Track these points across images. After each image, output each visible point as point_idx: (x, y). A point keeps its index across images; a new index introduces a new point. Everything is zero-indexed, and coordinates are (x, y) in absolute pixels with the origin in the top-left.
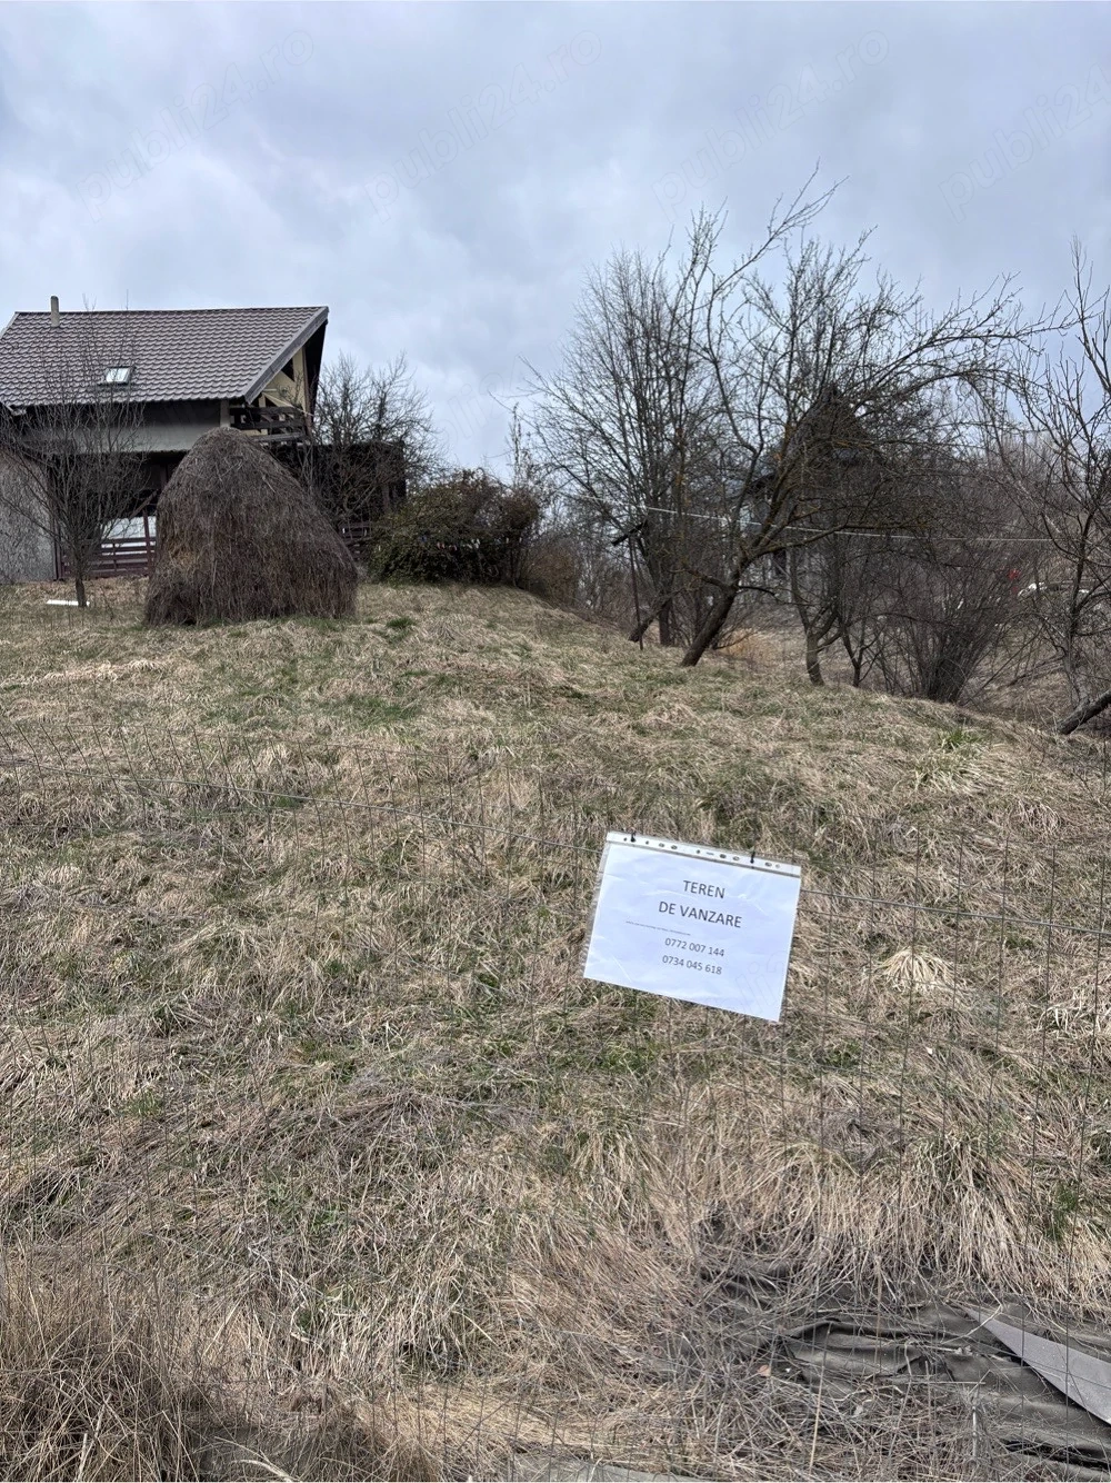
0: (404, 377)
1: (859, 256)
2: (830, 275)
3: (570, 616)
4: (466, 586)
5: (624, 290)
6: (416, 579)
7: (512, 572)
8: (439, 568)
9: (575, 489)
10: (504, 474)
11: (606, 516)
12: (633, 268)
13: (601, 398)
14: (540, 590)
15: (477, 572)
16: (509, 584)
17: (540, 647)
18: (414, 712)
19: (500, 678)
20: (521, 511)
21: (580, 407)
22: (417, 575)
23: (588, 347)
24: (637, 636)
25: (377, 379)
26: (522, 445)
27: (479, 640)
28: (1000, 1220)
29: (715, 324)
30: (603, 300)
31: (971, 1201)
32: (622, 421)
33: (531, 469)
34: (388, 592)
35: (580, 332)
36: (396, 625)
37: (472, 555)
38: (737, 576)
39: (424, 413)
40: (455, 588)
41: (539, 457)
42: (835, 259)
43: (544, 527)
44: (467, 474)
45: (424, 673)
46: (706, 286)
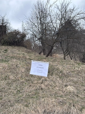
0: (6, 16)
1: (71, 2)
2: (67, 4)
3: (30, 51)
4: (15, 46)
5: (38, 5)
6: (8, 45)
7: (22, 44)
8: (11, 44)
9: (31, 33)
10: (21, 30)
11: (36, 37)
12: (40, 2)
13: (35, 20)
14: (26, 47)
15: (17, 44)
16: (22, 46)
17: (26, 54)
18: (8, 61)
19: (20, 57)
20: (24, 36)
21: (32, 21)
22: (8, 44)
23: (33, 13)
24: (40, 54)
25: (2, 16)
26: (24, 26)
27: (17, 53)
28: (75, 109)
29: (50, 11)
30: (35, 6)
31: (72, 108)
32: (38, 23)
33: (25, 30)
34: (4, 47)
35: (32, 11)
36: (5, 50)
37: (16, 42)
38: (53, 45)
39: (9, 22)
40: (13, 46)
41: (26, 28)
42: (67, 2)
43: (27, 38)
44: (15, 30)
45: (10, 56)
46: (49, 5)
